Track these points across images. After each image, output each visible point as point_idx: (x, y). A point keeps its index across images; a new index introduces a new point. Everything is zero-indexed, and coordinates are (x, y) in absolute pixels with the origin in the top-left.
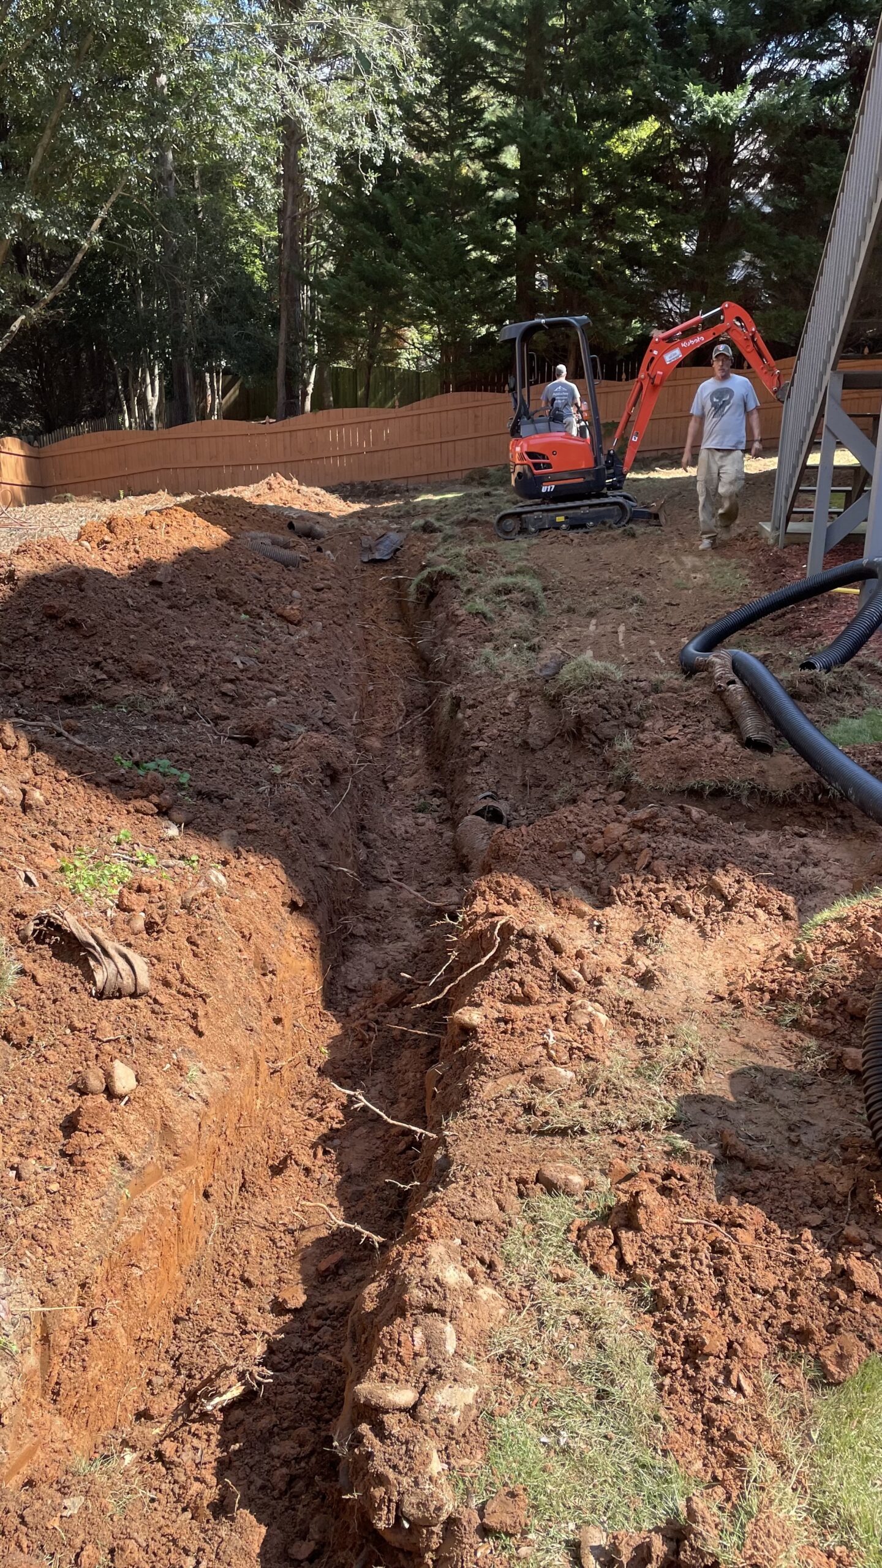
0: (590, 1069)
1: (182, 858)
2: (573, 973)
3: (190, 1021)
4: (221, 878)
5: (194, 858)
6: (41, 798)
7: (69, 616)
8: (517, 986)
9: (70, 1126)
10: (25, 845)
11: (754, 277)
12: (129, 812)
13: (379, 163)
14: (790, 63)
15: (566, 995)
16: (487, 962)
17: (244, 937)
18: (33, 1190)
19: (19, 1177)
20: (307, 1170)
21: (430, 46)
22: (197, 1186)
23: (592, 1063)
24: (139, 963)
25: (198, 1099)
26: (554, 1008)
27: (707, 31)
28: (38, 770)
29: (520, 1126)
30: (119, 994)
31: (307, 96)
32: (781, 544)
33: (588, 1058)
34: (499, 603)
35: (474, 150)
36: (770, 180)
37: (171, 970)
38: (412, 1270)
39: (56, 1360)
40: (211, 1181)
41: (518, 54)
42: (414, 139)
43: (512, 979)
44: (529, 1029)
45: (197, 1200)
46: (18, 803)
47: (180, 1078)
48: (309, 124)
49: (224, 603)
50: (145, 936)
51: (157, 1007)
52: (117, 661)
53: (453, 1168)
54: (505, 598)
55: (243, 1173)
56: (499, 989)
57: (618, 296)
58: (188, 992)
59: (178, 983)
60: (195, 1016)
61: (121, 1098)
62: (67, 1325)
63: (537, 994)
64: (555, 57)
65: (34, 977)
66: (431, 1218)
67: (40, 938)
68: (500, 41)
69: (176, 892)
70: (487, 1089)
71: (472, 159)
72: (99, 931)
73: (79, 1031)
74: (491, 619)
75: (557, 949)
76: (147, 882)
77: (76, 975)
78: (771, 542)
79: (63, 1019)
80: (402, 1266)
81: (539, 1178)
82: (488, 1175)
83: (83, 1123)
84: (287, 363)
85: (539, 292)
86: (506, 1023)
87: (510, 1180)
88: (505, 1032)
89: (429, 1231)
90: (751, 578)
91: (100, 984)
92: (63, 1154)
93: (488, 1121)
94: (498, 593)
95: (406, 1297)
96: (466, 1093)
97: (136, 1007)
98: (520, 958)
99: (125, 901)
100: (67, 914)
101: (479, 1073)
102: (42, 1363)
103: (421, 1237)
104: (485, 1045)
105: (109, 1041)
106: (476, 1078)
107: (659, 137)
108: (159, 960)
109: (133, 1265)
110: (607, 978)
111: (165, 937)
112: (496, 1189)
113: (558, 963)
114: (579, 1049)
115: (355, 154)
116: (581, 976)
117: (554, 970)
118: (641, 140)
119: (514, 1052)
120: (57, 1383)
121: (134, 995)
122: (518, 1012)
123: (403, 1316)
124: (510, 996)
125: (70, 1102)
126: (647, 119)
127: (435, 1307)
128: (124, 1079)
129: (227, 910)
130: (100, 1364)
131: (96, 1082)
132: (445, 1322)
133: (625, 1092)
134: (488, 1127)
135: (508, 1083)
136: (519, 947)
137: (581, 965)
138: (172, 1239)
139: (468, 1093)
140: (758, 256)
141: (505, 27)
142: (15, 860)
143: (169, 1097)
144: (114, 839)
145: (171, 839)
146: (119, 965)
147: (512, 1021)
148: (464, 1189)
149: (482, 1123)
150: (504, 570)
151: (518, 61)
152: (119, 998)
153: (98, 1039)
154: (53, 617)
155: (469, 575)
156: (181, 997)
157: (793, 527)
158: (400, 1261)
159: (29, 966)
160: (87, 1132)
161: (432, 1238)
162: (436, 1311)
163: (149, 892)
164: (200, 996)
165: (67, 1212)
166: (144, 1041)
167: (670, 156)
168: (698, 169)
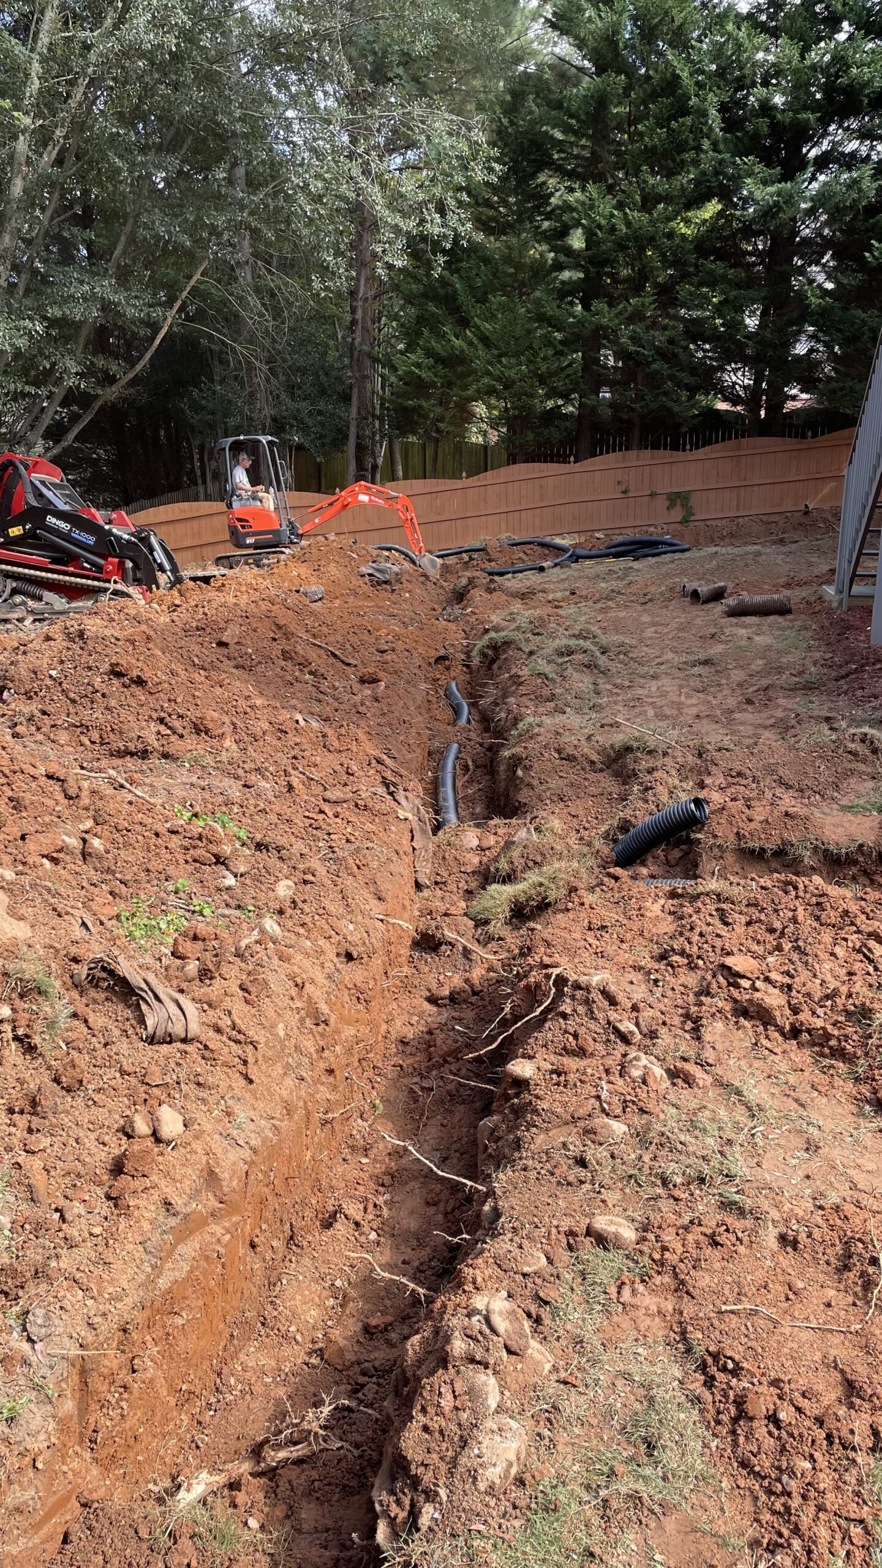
0: (643, 1122)
1: (239, 907)
2: (627, 1026)
3: (241, 1067)
4: (276, 928)
5: (251, 908)
6: (102, 848)
7: (135, 673)
8: (571, 1038)
9: (118, 1168)
10: (83, 892)
11: (817, 351)
12: (187, 862)
13: (448, 246)
14: (851, 145)
15: (621, 1048)
16: (542, 1013)
17: (297, 985)
18: (76, 1234)
19: (63, 1219)
20: (357, 1224)
21: (500, 137)
22: (243, 1236)
23: (645, 1116)
24: (190, 1007)
25: (246, 1147)
26: (609, 1062)
27: (769, 116)
28: (100, 820)
29: (571, 1179)
30: (169, 1039)
31: (381, 184)
32: (845, 608)
33: (642, 1111)
34: (562, 664)
35: (540, 233)
36: (833, 257)
37: (222, 1016)
38: (455, 1322)
39: (94, 1406)
40: (257, 1231)
41: (583, 142)
42: (482, 224)
43: (566, 1032)
44: (581, 1081)
45: (243, 1250)
46: (78, 851)
47: (229, 1125)
48: (380, 209)
49: (289, 664)
50: (197, 982)
51: (207, 1054)
52: (180, 716)
53: (502, 1220)
54: (567, 659)
55: (291, 1225)
56: (552, 1042)
57: (682, 370)
58: (238, 1037)
59: (228, 1030)
60: (245, 1063)
61: (168, 1143)
62: (105, 1371)
63: (590, 1046)
64: (619, 144)
65: (86, 1021)
66: (477, 1269)
67: (94, 982)
68: (567, 129)
69: (230, 941)
70: (538, 1141)
71: (539, 242)
72: (151, 978)
73: (129, 1075)
74: (553, 680)
75: (613, 1001)
76: (202, 928)
77: (128, 1020)
78: (835, 605)
79: (113, 1063)
80: (446, 1317)
81: (589, 1232)
82: (537, 1227)
83: (128, 1166)
84: (358, 437)
85: (605, 367)
86: (559, 1075)
87: (559, 1233)
88: (558, 1084)
89: (474, 1283)
90: (815, 640)
91: (150, 1030)
92: (109, 1197)
93: (539, 1173)
94: (561, 654)
95: (448, 1348)
96: (517, 1145)
97: (186, 1053)
98: (575, 1011)
99: (180, 949)
100: (120, 959)
101: (531, 1125)
102: (80, 1410)
103: (466, 1288)
104: (537, 1097)
105: (157, 1086)
106: (528, 1130)
107: (722, 217)
108: (210, 1006)
109: (176, 1313)
110: (663, 1031)
111: (217, 982)
112: (544, 1241)
113: (613, 1016)
114: (633, 1102)
115: (424, 238)
116: (635, 1029)
117: (609, 1023)
118: (704, 221)
119: (565, 1105)
120: (94, 1431)
121: (184, 1040)
122: (571, 1063)
123: (446, 1368)
124: (565, 1048)
125: (117, 1146)
126: (709, 201)
127: (478, 1358)
128: (171, 1123)
129: (280, 959)
130: (139, 1414)
131: (142, 1127)
132: (487, 1375)
133: (679, 1146)
134: (537, 1179)
135: (559, 1136)
136: (573, 998)
137: (637, 1018)
138: (217, 1289)
139: (519, 1146)
140: (821, 330)
141: (571, 116)
142: (72, 907)
143: (218, 1144)
144: (171, 888)
145: (228, 888)
146: (170, 1010)
147: (566, 1073)
148: (511, 1240)
149: (533, 1175)
150: (567, 633)
151: (584, 147)
152: (170, 1043)
153: (147, 1084)
154: (119, 675)
155: (531, 637)
156: (232, 1044)
157: (856, 589)
158: (444, 1312)
159: (81, 1009)
160: (133, 1176)
161: (477, 1289)
162: (479, 1363)
163: (204, 940)
164: (251, 1043)
165: (109, 1256)
166: (193, 1086)
167: (733, 235)
168: (760, 247)
